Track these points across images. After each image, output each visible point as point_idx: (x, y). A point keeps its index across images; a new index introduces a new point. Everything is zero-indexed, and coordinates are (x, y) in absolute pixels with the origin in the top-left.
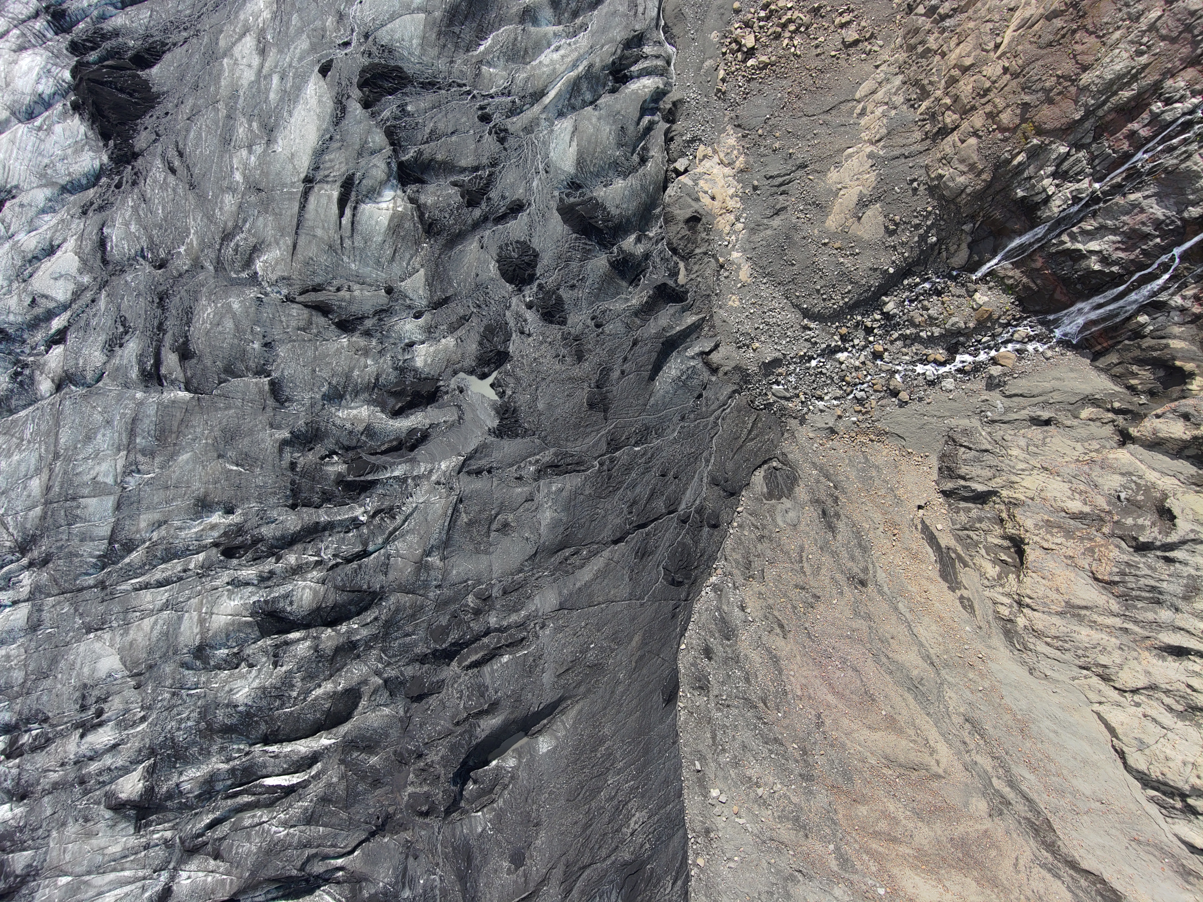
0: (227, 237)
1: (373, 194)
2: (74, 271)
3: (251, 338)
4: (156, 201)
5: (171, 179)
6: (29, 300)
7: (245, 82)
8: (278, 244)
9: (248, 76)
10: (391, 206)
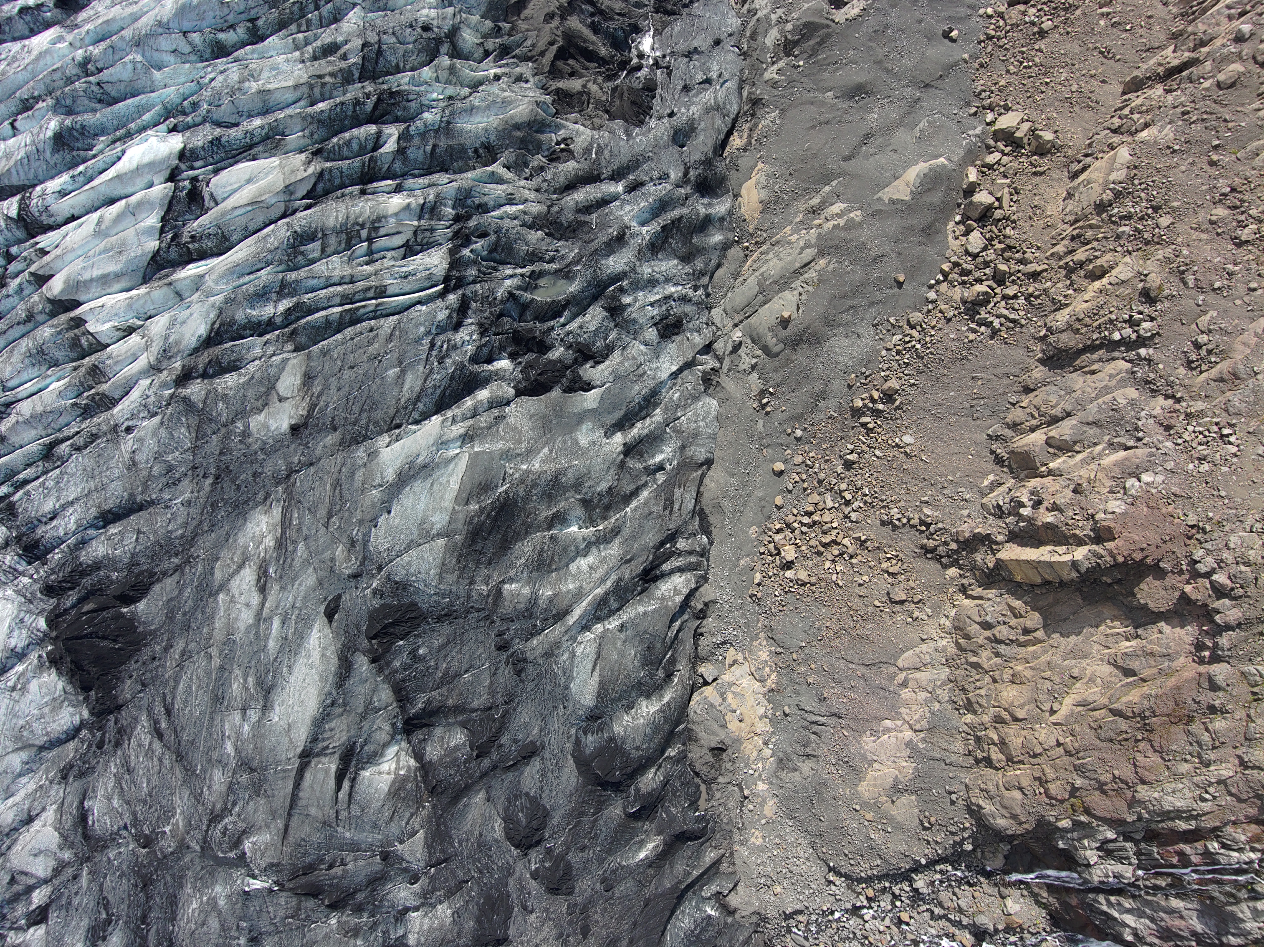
0: (215, 818)
1: (374, 757)
2: (54, 847)
3: (236, 934)
4: (141, 772)
5: (157, 745)
6: (7, 878)
7: (242, 626)
8: (268, 827)
9: (246, 617)
10: (394, 766)
